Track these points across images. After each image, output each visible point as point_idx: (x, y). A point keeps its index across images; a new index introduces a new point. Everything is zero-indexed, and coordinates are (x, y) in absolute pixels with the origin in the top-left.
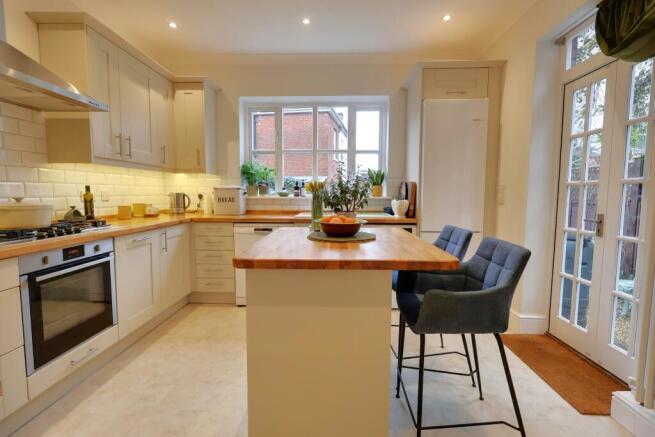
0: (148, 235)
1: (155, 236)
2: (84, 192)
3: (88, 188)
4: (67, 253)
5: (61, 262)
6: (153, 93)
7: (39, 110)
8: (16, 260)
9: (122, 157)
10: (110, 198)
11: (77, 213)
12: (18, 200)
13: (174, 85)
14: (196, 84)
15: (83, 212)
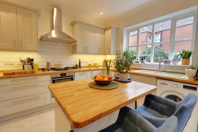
0: (86, 72)
1: (89, 73)
2: (79, 60)
3: (80, 60)
4: (61, 75)
5: (60, 76)
6: (97, 34)
7: (71, 43)
8: (50, 75)
9: (86, 52)
10: (88, 62)
11: (77, 65)
12: (60, 63)
13: (105, 30)
14: (109, 28)
15: (78, 65)
